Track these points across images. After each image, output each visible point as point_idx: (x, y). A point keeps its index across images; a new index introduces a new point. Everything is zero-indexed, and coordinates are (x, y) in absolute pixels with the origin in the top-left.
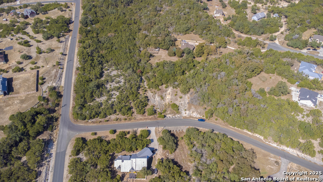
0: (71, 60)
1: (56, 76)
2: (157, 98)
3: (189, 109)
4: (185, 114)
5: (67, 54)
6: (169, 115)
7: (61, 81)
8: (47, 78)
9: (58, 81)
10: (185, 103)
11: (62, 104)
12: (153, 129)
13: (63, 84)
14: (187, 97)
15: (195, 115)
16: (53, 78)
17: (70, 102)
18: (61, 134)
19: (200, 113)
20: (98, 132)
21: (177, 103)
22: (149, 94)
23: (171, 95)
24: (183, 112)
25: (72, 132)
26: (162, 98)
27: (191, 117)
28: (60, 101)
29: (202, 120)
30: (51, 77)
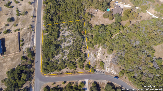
0: (39, 23)
1: (30, 38)
2: (92, 55)
3: (110, 67)
4: (107, 70)
5: (36, 15)
6: (98, 70)
7: (34, 42)
8: (25, 40)
9: (32, 42)
10: (108, 61)
11: (36, 60)
12: (87, 81)
13: (35, 45)
14: (110, 56)
15: (113, 72)
16: (28, 40)
17: (40, 59)
18: (36, 82)
19: (116, 71)
20: (56, 82)
21: (104, 61)
22: (88, 51)
23: (101, 54)
24: (106, 69)
25: (42, 82)
26: (95, 55)
27: (110, 73)
28: (34, 58)
29: (117, 77)
30: (27, 39)
